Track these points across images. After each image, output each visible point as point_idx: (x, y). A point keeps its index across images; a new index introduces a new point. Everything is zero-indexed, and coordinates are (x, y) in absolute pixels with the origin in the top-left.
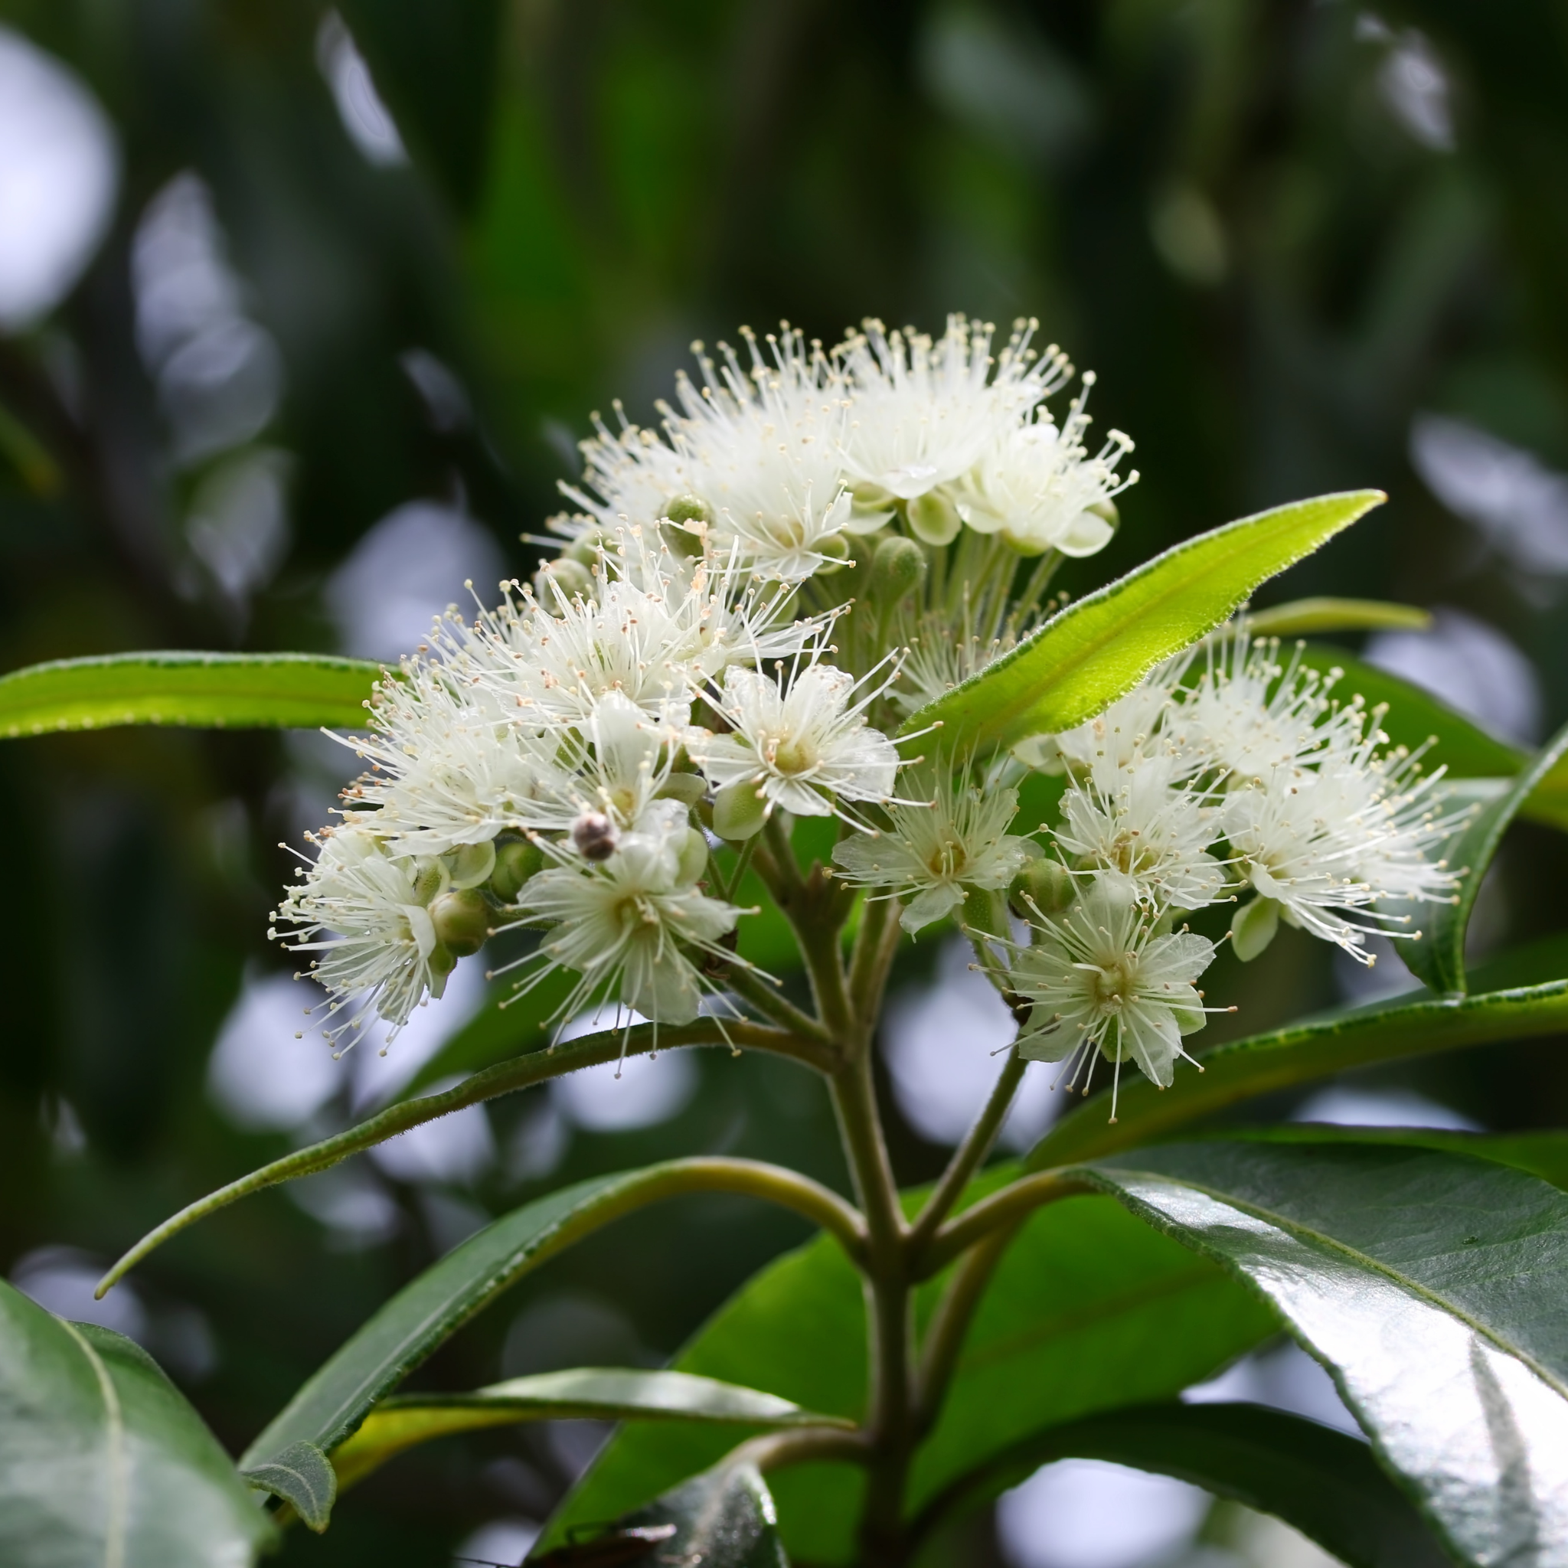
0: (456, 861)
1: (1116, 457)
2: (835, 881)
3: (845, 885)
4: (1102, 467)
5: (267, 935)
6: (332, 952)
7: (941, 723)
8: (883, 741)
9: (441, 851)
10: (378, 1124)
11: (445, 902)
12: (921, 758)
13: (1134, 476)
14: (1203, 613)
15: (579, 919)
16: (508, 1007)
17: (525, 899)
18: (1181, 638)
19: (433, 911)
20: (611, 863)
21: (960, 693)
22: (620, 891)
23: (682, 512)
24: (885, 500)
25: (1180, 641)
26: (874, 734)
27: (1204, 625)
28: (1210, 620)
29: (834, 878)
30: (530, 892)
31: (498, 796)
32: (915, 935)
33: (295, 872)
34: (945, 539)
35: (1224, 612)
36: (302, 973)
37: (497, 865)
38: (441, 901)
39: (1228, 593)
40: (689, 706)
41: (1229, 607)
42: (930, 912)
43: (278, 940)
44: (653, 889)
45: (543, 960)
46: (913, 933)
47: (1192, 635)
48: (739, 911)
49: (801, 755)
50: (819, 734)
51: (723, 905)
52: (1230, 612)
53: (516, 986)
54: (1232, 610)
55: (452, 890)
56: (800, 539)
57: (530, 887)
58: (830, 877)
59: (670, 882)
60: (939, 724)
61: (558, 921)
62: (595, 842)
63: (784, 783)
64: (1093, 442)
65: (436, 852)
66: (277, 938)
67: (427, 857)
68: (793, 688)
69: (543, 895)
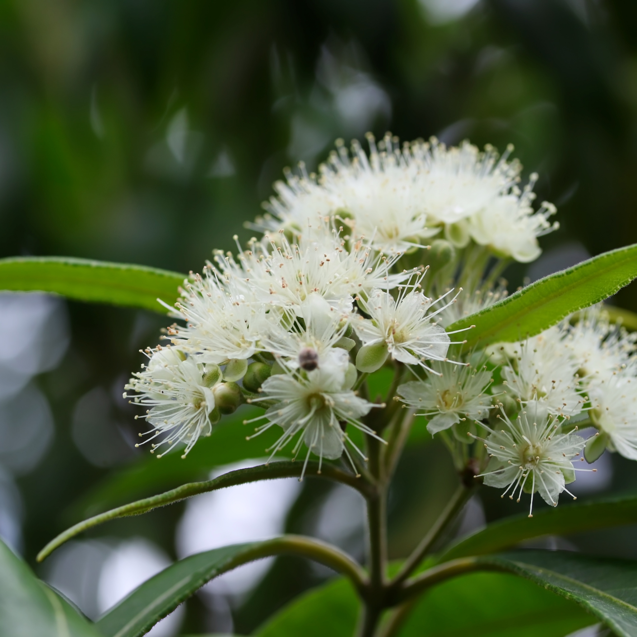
0: (226, 368)
1: (547, 215)
2: (401, 403)
3: (404, 406)
4: (541, 219)
5: (122, 396)
6: (155, 407)
7: (475, 326)
8: (444, 332)
9: (219, 363)
10: (177, 492)
11: (220, 388)
12: (465, 341)
13: (556, 225)
14: (603, 289)
15: (288, 401)
16: (251, 440)
17: (264, 387)
18: (588, 300)
19: (214, 390)
20: (311, 375)
21: (479, 315)
22: (311, 389)
23: (344, 215)
24: (436, 222)
25: (587, 302)
26: (440, 328)
27: (602, 295)
28: (605, 293)
29: (399, 402)
30: (268, 385)
31: (255, 337)
32: (434, 435)
33: (141, 366)
34: (463, 244)
35: (614, 289)
36: (139, 416)
37: (247, 372)
38: (219, 386)
39: (618, 280)
40: (352, 304)
41: (617, 287)
42: (442, 425)
43: (128, 399)
44: (329, 391)
45: (266, 421)
46: (433, 434)
47: (594, 300)
48: (372, 405)
49: (402, 335)
50: (412, 326)
51: (364, 401)
52: (617, 290)
53: (256, 429)
54: (618, 289)
55: (223, 381)
56: (397, 234)
57: (268, 382)
58: (398, 401)
59: (339, 388)
60: (474, 327)
61: (278, 401)
62: (309, 361)
63: (394, 347)
64: (536, 206)
65: (216, 362)
66: (127, 398)
67: (212, 365)
68: (402, 301)
69: (273, 387)
